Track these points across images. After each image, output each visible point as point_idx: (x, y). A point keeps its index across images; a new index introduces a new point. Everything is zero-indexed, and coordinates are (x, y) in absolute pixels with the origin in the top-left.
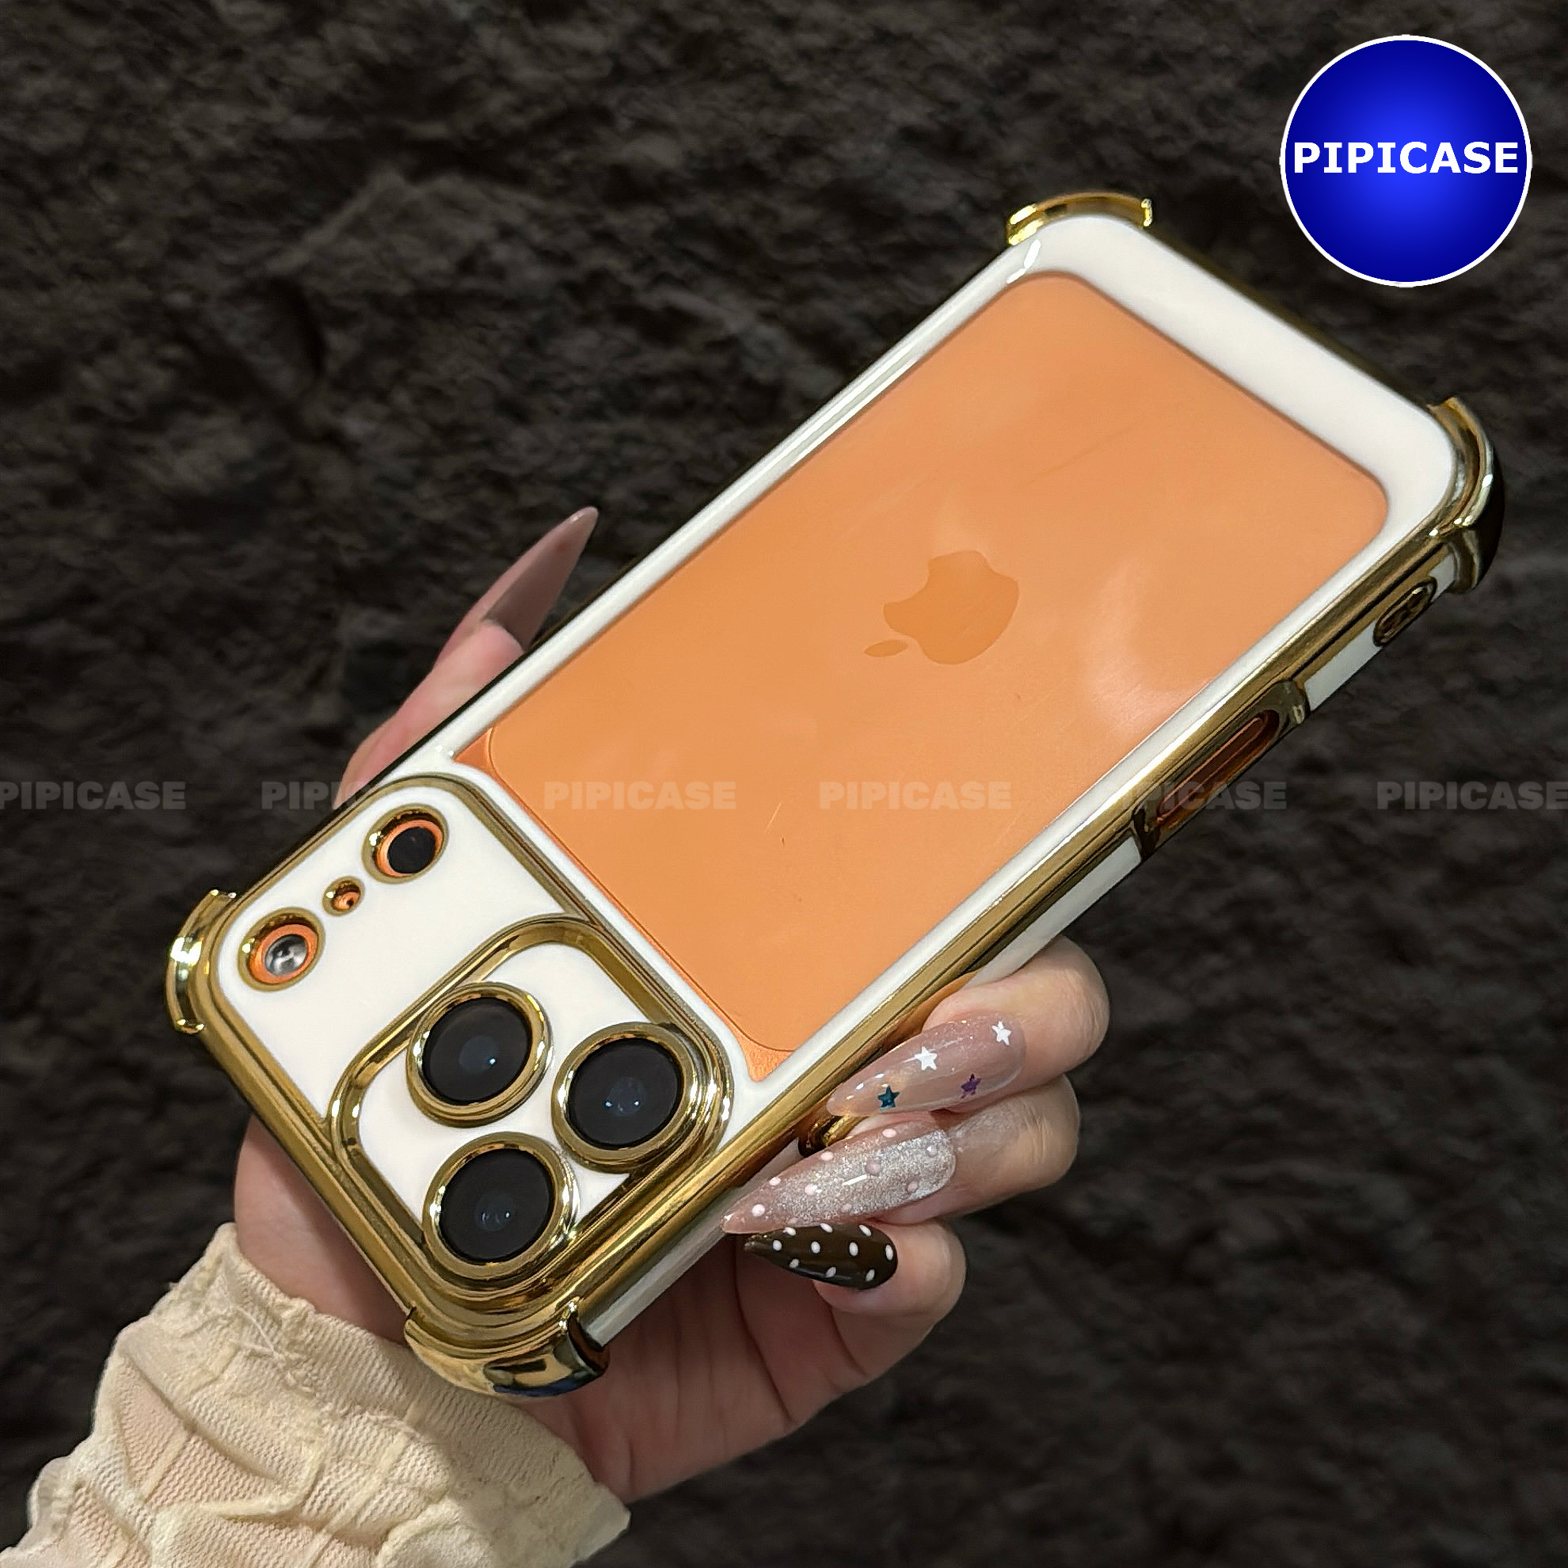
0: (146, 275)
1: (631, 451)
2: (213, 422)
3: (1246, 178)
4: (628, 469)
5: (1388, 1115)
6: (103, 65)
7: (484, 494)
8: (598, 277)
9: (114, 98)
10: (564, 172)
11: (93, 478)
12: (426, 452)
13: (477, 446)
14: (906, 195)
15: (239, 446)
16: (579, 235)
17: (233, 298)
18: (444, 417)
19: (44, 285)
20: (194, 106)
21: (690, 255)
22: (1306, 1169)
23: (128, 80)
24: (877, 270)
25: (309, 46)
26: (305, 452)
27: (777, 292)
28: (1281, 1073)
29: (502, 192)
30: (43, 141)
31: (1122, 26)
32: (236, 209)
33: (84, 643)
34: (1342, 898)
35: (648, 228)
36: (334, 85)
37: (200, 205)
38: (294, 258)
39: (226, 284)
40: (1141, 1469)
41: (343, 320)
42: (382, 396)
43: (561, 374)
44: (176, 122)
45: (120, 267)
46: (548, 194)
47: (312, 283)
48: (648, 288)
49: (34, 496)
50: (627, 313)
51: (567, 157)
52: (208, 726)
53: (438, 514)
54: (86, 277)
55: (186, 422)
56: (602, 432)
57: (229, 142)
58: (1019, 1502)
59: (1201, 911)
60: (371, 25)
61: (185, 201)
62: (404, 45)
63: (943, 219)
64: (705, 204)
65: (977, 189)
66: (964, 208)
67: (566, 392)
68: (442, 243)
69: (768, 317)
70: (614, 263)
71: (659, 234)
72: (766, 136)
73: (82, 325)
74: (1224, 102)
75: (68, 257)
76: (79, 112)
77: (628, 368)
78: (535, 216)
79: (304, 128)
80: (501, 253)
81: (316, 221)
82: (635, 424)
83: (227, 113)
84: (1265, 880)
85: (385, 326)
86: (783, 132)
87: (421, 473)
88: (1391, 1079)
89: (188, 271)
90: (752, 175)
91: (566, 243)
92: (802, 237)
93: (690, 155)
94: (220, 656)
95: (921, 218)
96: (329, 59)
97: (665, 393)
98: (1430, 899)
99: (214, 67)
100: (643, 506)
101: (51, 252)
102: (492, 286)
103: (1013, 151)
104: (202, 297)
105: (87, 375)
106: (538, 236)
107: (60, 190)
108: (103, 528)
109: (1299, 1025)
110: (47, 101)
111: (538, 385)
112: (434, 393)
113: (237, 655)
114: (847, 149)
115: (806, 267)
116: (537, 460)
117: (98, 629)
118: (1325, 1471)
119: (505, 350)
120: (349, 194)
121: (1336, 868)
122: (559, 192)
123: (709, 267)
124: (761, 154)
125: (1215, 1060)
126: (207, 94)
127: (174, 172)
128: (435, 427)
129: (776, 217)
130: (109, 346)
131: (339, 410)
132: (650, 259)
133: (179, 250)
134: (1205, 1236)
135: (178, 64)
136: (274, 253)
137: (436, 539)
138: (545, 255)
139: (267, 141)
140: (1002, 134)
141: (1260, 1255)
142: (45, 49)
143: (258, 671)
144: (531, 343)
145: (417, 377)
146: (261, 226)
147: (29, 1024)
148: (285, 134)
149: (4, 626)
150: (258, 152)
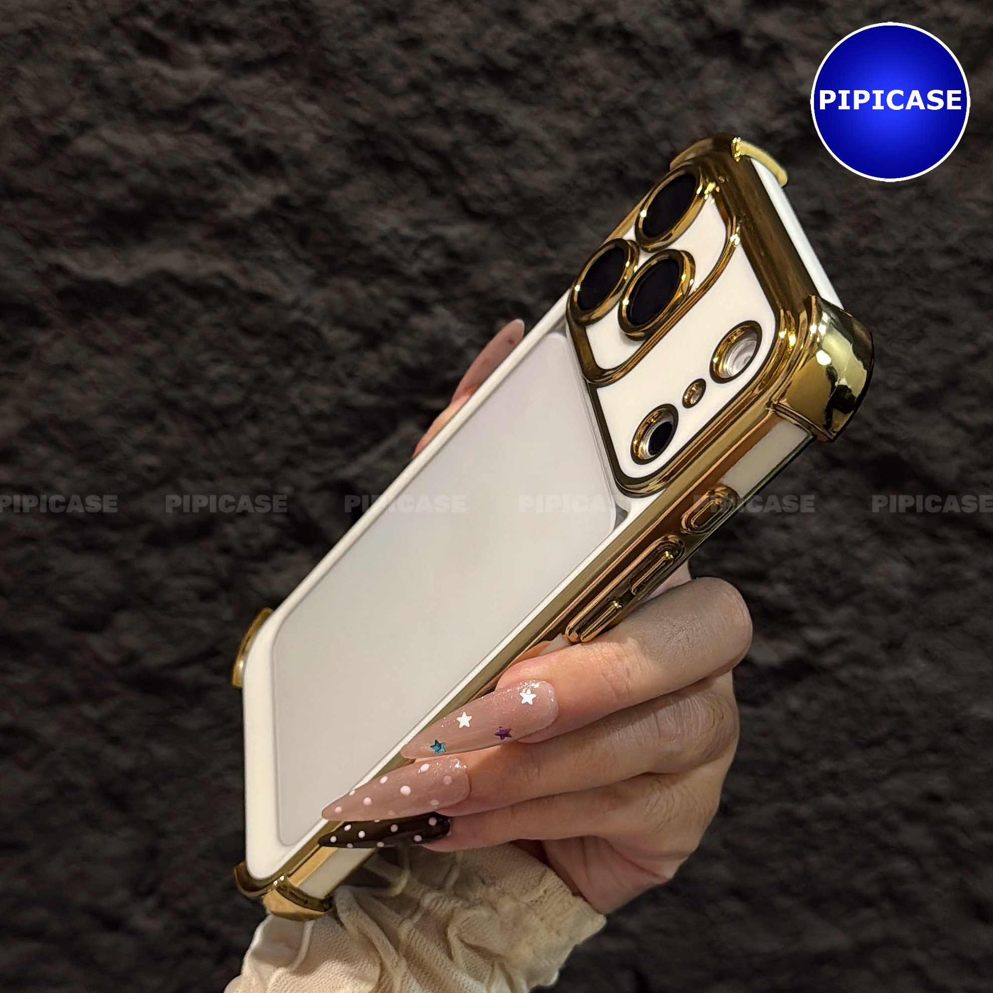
0: (269, 475)
2: (295, 558)
3: (904, 454)
6: (257, 361)
9: (261, 378)
11: (226, 586)
17: (316, 491)
19: (210, 478)
20: (306, 385)
25: (371, 356)
30: (219, 400)
32: (323, 442)
33: (209, 679)
34: (948, 880)
36: (385, 378)
37: (303, 439)
38: (353, 470)
39: (313, 483)
44: (294, 393)
45: (255, 470)
49: (191, 595)
54: (235, 475)
55: (281, 558)
57: (323, 406)
59: (862, 882)
60: (408, 347)
62: (426, 358)
74: (893, 411)
75: (226, 463)
76: (241, 385)
79: (366, 400)
81: (365, 450)
83: (324, 390)
84: (902, 866)
89: (292, 474)
96: (383, 363)
99: (319, 365)
101: (217, 460)
104: (298, 488)
105: (229, 529)
107: (225, 427)
108: (228, 614)
109: (920, 958)
110: (224, 378)
120: (385, 435)
121: (945, 860)
125: (866, 975)
126: (313, 380)
127: (291, 421)
133: (288, 463)
135: (298, 362)
136: (342, 467)
139: (344, 406)
142: (225, 350)
146: (335, 452)
147: (150, 902)
148: (355, 403)
149: (166, 667)
150: (339, 412)
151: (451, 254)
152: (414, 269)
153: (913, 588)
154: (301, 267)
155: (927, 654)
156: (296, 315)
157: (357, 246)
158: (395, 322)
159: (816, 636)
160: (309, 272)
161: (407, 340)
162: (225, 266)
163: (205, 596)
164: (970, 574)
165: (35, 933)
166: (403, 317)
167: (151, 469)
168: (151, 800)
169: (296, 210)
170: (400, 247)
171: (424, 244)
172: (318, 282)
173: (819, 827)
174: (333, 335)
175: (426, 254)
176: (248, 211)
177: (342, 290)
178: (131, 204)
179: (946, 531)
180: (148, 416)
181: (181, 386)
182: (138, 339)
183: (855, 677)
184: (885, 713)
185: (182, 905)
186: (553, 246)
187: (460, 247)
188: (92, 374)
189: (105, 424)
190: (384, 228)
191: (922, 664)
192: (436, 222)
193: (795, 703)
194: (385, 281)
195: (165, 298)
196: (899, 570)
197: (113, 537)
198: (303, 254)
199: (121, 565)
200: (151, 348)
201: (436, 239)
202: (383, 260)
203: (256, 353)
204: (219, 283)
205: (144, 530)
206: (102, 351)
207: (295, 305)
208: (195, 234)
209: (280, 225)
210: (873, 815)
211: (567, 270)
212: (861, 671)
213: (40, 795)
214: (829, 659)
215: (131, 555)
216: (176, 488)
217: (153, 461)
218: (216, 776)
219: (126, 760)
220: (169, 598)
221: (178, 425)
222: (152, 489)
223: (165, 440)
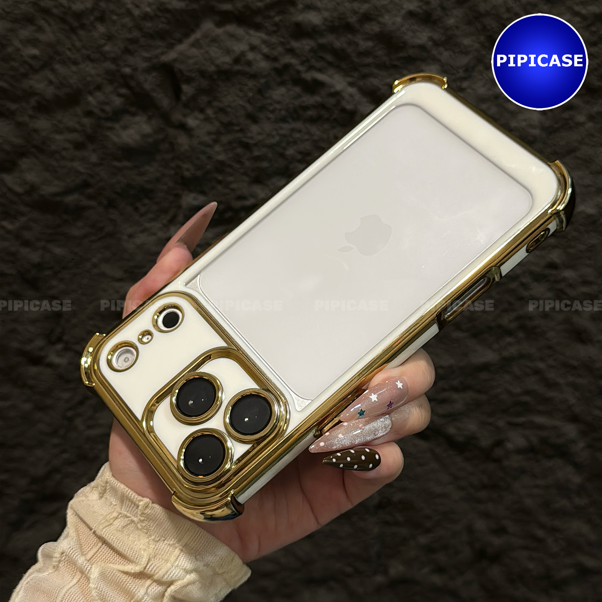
0: (114, 60)
1: (297, 135)
2: (137, 119)
4: (295, 142)
7: (239, 150)
8: (287, 67)
10: (276, 24)
11: (91, 138)
12: (218, 133)
13: (238, 131)
14: (408, 37)
15: (147, 129)
16: (280, 49)
17: (148, 71)
18: (226, 119)
19: (75, 63)
21: (322, 58)
22: (540, 420)
24: (395, 67)
26: (172, 132)
27: (356, 74)
28: (532, 383)
29: (252, 32)
30: (77, 7)
32: (150, 36)
33: (85, 202)
35: (307, 48)
37: (136, 34)
38: (170, 56)
39: (145, 65)
40: (470, 529)
41: (189, 80)
42: (202, 111)
43: (271, 104)
44: (128, 1)
45: (105, 57)
46: (269, 33)
47: (178, 66)
48: (307, 71)
49: (68, 145)
50: (298, 81)
51: (277, 19)
52: (131, 236)
53: (222, 157)
54: (92, 60)
55: (127, 118)
56: (286, 128)
57: (148, 9)
58: (423, 540)
61: (130, 32)
63: (422, 47)
64: (329, 39)
65: (436, 36)
66: (430, 43)
67: (272, 112)
68: (228, 52)
69: (351, 84)
70: (294, 61)
71: (312, 50)
72: (355, 12)
73: (89, 79)
75: (85, 52)
77: (297, 103)
78: (264, 42)
79: (178, 4)
80: (250, 56)
81: (180, 41)
82: (299, 125)
85: (204, 83)
86: (362, 11)
87: (216, 141)
89: (131, 60)
90: (348, 28)
91: (275, 53)
92: (366, 53)
93: (325, 19)
94: (136, 209)
95: (413, 47)
97: (311, 113)
100: (299, 157)
101: (78, 50)
102: (247, 69)
103: (451, 21)
104: (135, 69)
105: (90, 99)
106: (265, 50)
107: (83, 26)
108: (94, 158)
109: (541, 365)
111: (262, 108)
112: (222, 110)
113: (143, 209)
114: (387, 19)
115: (368, 65)
116: (260, 138)
117: (90, 197)
118: (540, 533)
119: (250, 94)
120: (193, 31)
122: (275, 32)
123: (330, 64)
124: (353, 20)
125: (508, 377)
127: (127, 20)
128: (222, 123)
129: (357, 44)
130: (99, 88)
131: (185, 116)
132: (308, 61)
133: (127, 51)
134: (499, 443)
136: (163, 53)
137: (221, 167)
138: (267, 57)
139: (163, 9)
140: (447, 15)
141: (519, 451)
143: (151, 216)
144: (260, 92)
145: (216, 104)
146: (159, 43)
147: (59, 346)
148: (170, 7)
149: (55, 195)
150: (159, 14)
153: (543, 128)
163: (78, 146)
167: (34, 57)
168: (54, 283)
180: (29, 20)
197: (13, 106)
199: (20, 125)
205: (33, 101)
215: (26, 119)
216: (53, 70)
217: (35, 51)
218: (95, 266)
219: (35, 257)
220: (53, 147)
221: (50, 25)
222: (36, 71)
223: (42, 37)
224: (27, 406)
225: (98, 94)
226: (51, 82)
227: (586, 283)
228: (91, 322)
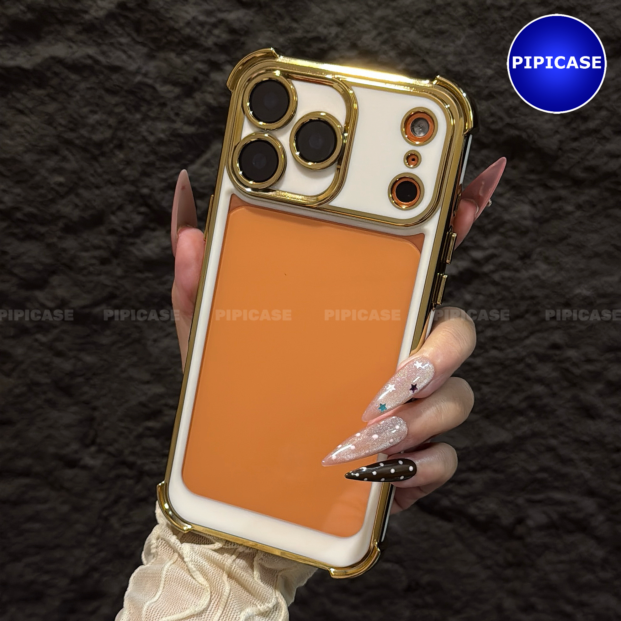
0: (133, 183)
2: (157, 233)
3: (524, 135)
5: (588, 475)
6: (117, 110)
9: (121, 122)
11: (115, 254)
19: (98, 187)
20: (149, 123)
22: (558, 496)
23: (126, 115)
25: (189, 101)
28: (547, 460)
30: (97, 137)
31: (477, 83)
32: (165, 159)
34: (568, 395)
36: (199, 114)
37: (152, 158)
39: (161, 185)
41: (202, 196)
44: (143, 129)
45: (125, 180)
49: (94, 261)
52: (155, 341)
54: (113, 184)
55: (147, 234)
57: (162, 136)
59: (516, 400)
60: (211, 93)
61: (146, 156)
73: (111, 201)
75: (106, 177)
76: (110, 126)
79: (189, 130)
81: (192, 162)
83: (162, 126)
84: (539, 389)
88: (589, 461)
89: (147, 181)
96: (197, 105)
98: (601, 394)
99: (157, 110)
101: (100, 176)
104: (152, 189)
105: (113, 218)
107: (103, 154)
108: (119, 272)
109: (553, 442)
110: (98, 123)
117: (116, 307)
120: (203, 152)
121: (565, 384)
125: (523, 456)
126: (154, 119)
127: (143, 147)
130: (120, 208)
133: (145, 174)
134: (521, 521)
135: (144, 109)
139: (175, 134)
141: (541, 528)
142: (97, 105)
146: (173, 164)
147: (93, 449)
148: (181, 132)
149: (85, 307)
150: (172, 139)
151: (232, 31)
152: (210, 42)
153: (534, 219)
154: (139, 47)
155: (546, 260)
156: (139, 78)
157: (172, 30)
158: (201, 77)
159: (478, 254)
160: (145, 50)
161: (210, 89)
162: (91, 51)
163: (104, 261)
164: (570, 208)
165: (26, 473)
166: (206, 74)
167: (60, 184)
168: (86, 389)
169: (131, 10)
170: (199, 28)
171: (215, 26)
172: (151, 56)
173: (487, 371)
174: (163, 89)
175: (216, 32)
176: (102, 13)
177: (166, 60)
178: (29, 16)
179: (553, 183)
180: (55, 152)
181: (72, 130)
182: (43, 103)
183: (503, 278)
184: (523, 298)
185: (111, 449)
186: (295, 20)
187: (236, 25)
188: (17, 127)
189: (28, 158)
190: (189, 17)
191: (544, 266)
192: (220, 10)
193: (468, 297)
194: (191, 51)
195: (56, 74)
196: (526, 209)
197: (43, 230)
198: (140, 39)
199: (49, 246)
200: (51, 107)
201: (221, 21)
202: (189, 38)
203: (116, 105)
204: (89, 62)
205: (61, 224)
206: (21, 112)
207: (137, 72)
208: (70, 32)
209: (122, 20)
210: (520, 360)
211: (305, 35)
212: (507, 274)
213: (17, 391)
214: (487, 268)
215: (55, 240)
216: (78, 195)
217: (61, 179)
218: (123, 371)
219: (68, 366)
220: (81, 264)
221: (73, 155)
222: (62, 197)
223: (67, 166)
224: (65, 508)
225: (120, 214)
226: (76, 206)
227: (589, 361)
228: (123, 424)
